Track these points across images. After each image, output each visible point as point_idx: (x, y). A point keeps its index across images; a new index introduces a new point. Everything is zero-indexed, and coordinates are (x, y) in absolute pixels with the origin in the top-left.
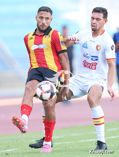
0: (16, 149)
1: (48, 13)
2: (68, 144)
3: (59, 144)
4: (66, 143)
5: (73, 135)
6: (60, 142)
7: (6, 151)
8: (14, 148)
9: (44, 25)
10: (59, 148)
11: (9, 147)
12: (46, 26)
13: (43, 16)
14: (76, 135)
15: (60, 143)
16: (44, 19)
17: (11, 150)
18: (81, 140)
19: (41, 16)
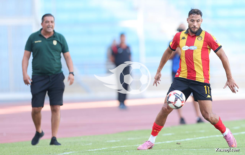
0: (74, 152)
1: (198, 15)
2: (125, 147)
3: (115, 147)
4: (122, 146)
5: (129, 139)
6: (117, 145)
7: (64, 154)
8: (71, 151)
9: (195, 27)
10: (115, 152)
11: (67, 150)
12: (197, 28)
13: (194, 19)
14: (132, 139)
15: (117, 147)
16: (196, 22)
17: (69, 153)
18: (137, 144)
19: (192, 19)
